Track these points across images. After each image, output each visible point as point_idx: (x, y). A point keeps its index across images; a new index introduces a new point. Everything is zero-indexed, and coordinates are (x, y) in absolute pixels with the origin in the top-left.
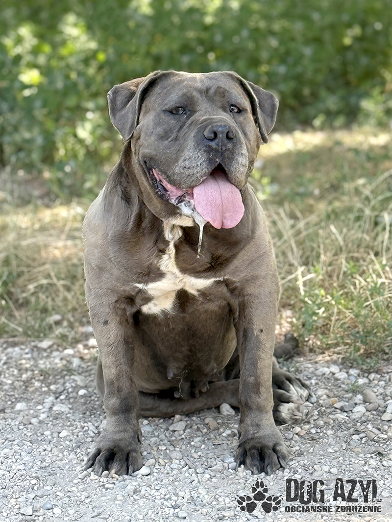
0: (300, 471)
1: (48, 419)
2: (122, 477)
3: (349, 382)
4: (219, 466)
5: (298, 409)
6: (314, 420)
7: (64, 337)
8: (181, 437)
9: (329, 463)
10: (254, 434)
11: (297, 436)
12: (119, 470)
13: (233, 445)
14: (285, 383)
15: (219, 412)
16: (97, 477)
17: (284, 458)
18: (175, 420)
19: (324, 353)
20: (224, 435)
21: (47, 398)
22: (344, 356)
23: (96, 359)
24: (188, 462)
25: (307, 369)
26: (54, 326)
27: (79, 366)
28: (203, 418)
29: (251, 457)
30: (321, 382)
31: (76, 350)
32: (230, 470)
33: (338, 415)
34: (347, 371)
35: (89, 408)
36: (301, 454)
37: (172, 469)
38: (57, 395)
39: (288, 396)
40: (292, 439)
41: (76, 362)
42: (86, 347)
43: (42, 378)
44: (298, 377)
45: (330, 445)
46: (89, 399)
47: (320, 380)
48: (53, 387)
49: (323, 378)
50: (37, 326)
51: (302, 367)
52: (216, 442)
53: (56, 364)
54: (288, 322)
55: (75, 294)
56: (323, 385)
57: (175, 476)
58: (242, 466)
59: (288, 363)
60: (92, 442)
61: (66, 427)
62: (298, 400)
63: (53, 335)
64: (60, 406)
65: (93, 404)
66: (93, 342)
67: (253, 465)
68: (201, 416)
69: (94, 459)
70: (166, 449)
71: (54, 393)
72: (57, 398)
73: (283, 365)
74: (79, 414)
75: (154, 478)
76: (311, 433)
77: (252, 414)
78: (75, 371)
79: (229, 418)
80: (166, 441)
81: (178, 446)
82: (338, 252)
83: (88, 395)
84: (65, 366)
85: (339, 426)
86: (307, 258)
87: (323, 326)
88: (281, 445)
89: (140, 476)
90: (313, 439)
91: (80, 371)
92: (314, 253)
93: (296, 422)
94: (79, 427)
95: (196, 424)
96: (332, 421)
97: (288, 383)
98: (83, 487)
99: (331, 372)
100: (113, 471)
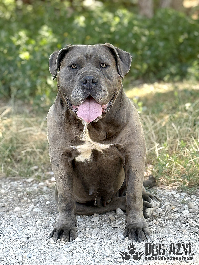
0: (156, 240)
1: (30, 215)
2: (67, 243)
3: (181, 199)
4: (115, 238)
5: (155, 211)
6: (163, 217)
7: (39, 177)
8: (97, 224)
9: (171, 237)
10: (133, 222)
11: (154, 224)
12: (66, 239)
13: (123, 228)
14: (149, 198)
15: (116, 212)
16: (54, 242)
17: (148, 234)
18: (94, 216)
19: (168, 185)
20: (118, 223)
21: (30, 205)
22: (179, 186)
23: (54, 187)
24: (100, 236)
25: (160, 193)
26: (34, 171)
27: (46, 190)
28: (108, 215)
29: (131, 233)
30: (167, 199)
31: (45, 183)
32: (121, 240)
33: (175, 214)
34: (180, 194)
35: (51, 210)
36: (156, 233)
37: (92, 239)
38: (35, 204)
39: (150, 204)
40: (152, 225)
41: (45, 188)
42: (50, 181)
43: (28, 196)
44: (155, 196)
45: (171, 229)
46: (51, 206)
47: (166, 198)
48: (33, 200)
49: (168, 197)
50: (26, 171)
51: (157, 191)
52: (114, 227)
53: (35, 189)
54: (150, 171)
55: (45, 156)
56: (168, 200)
57: (93, 242)
58: (127, 238)
59: (150, 190)
60: (52, 226)
61: (39, 219)
62: (155, 206)
63: (34, 176)
64: (36, 209)
65: (53, 208)
66: (53, 179)
67: (132, 238)
68: (107, 214)
69: (53, 234)
70: (89, 230)
71: (34, 203)
72: (35, 205)
73: (148, 190)
74: (46, 213)
75: (83, 243)
76: (162, 223)
77: (132, 212)
78: (44, 192)
79: (121, 215)
80: (89, 226)
81: (95, 228)
82: (176, 137)
83: (51, 204)
84: (39, 190)
85: (176, 220)
86: (160, 140)
87: (168, 172)
88: (146, 227)
89: (76, 242)
90: (163, 226)
91: (47, 193)
92: (164, 138)
93: (154, 217)
94: (46, 219)
95: (104, 218)
96: (172, 217)
97: (150, 198)
98: (47, 247)
99: (172, 194)
100: (62, 240)
